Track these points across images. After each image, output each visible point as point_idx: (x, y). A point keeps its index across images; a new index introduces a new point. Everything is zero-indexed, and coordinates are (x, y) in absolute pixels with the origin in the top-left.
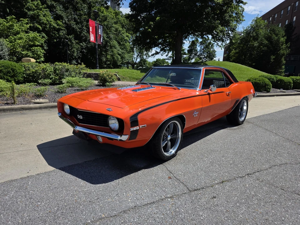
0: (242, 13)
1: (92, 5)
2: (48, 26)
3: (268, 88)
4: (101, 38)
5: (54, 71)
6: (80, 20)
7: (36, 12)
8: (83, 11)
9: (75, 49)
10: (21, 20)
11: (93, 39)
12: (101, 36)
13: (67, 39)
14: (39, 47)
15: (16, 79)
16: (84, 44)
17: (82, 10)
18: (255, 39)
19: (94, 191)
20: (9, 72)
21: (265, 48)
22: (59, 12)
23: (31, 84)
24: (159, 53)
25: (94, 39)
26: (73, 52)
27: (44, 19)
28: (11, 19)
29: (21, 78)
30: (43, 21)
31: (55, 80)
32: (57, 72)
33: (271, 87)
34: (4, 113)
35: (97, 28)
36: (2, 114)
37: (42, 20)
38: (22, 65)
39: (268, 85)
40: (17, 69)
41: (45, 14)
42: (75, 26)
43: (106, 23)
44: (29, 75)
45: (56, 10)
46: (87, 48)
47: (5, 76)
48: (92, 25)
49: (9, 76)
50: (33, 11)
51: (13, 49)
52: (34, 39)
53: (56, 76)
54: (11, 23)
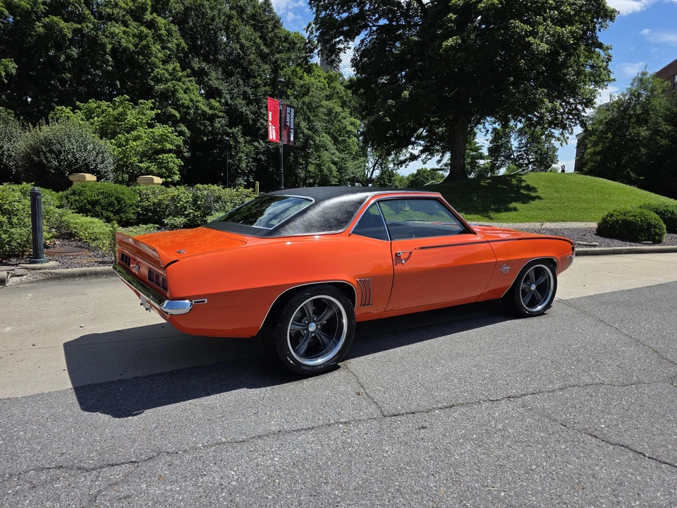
0: (608, 65)
1: (280, 65)
2: (192, 111)
3: (656, 232)
4: (290, 132)
5: (194, 200)
6: (256, 95)
7: (171, 86)
8: (261, 77)
9: (242, 155)
10: (141, 103)
11: (274, 135)
12: (290, 128)
13: (228, 135)
14: (171, 155)
15: (124, 216)
16: (261, 145)
17: (258, 75)
18: (642, 120)
19: (220, 406)
20: (111, 204)
21: (664, 142)
22: (215, 83)
23: (148, 226)
24: (419, 156)
25: (276, 136)
26: (240, 160)
27: (184, 98)
28: (121, 102)
29: (132, 215)
30: (183, 101)
31: (194, 218)
32: (199, 203)
33: (665, 231)
34: (97, 280)
35: (283, 113)
36: (93, 280)
37: (181, 99)
38: (135, 191)
39: (655, 227)
40: (126, 198)
41: (188, 88)
42: (244, 109)
43: (307, 99)
44: (146, 209)
45: (210, 79)
46: (267, 151)
47: (104, 212)
48: (272, 108)
49: (112, 212)
50: (165, 84)
51: (123, 158)
52: (163, 139)
53: (196, 211)
54: (120, 109)
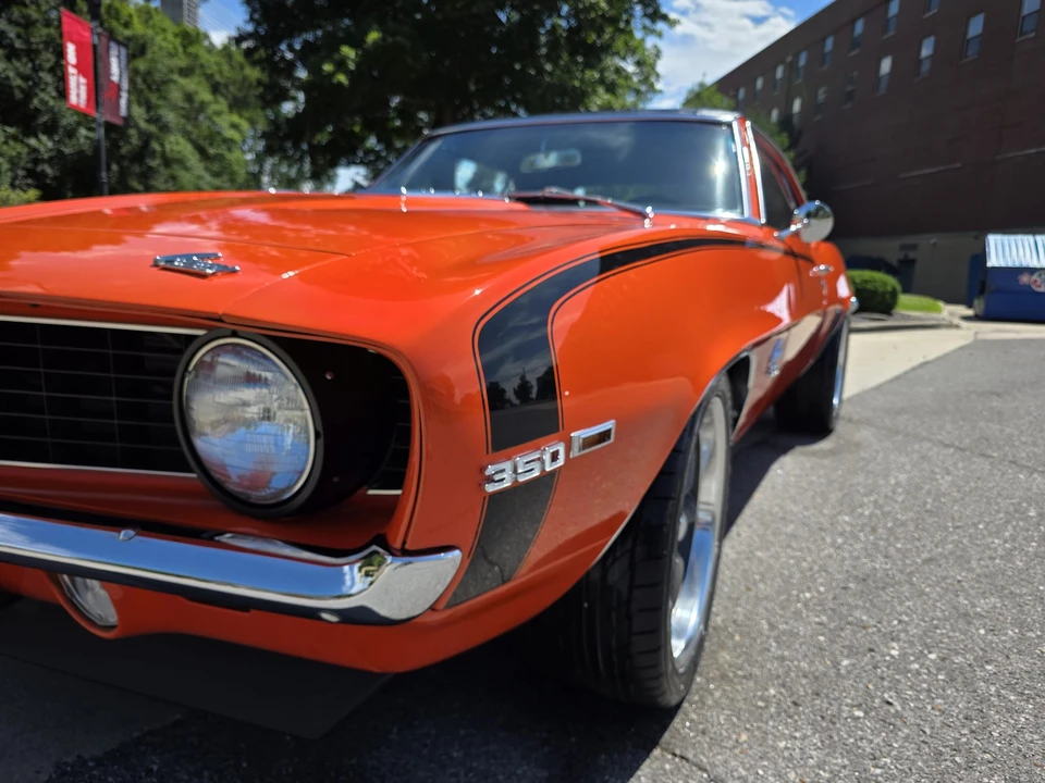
4: (119, 97)
6: (27, 42)
11: (83, 96)
12: (118, 88)
16: (44, 144)
25: (88, 100)
35: (101, 50)
46: (58, 158)
48: (75, 37)
